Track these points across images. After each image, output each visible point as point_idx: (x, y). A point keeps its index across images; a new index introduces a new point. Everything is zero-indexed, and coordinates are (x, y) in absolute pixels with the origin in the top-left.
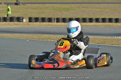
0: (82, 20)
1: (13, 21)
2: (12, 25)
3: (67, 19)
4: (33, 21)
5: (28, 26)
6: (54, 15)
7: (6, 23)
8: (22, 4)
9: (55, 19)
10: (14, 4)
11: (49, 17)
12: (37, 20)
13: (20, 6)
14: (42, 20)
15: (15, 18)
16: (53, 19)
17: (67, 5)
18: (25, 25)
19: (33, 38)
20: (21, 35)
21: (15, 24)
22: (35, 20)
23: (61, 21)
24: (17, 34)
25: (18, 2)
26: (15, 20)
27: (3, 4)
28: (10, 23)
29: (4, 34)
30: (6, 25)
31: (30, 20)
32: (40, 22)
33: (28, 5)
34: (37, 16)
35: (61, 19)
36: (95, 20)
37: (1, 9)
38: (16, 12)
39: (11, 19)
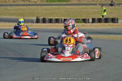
1: (108, 22)
2: (106, 26)
7: (101, 24)
8: (117, 5)
10: (109, 5)
13: (115, 7)
15: (110, 19)
18: (119, 26)
20: (116, 36)
21: (109, 25)
24: (111, 35)
25: (113, 3)
26: (109, 21)
27: (98, 5)
28: (105, 24)
29: (99, 36)
30: (101, 26)
37: (96, 11)
38: (111, 13)
39: (106, 20)
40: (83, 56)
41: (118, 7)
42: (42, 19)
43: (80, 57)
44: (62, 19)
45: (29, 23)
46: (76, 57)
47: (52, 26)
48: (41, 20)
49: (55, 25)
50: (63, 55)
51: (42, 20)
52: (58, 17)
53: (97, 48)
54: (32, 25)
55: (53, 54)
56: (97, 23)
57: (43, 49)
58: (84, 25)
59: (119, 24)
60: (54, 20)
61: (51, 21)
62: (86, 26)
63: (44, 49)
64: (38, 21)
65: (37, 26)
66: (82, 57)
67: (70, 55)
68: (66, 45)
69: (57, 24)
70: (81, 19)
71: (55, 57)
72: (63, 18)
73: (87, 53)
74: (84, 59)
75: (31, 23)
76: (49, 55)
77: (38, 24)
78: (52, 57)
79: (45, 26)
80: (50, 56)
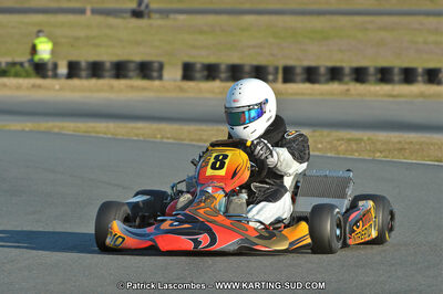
0: (375, 74)
1: (125, 77)
2: (120, 91)
3: (322, 70)
4: (198, 75)
5: (181, 95)
6: (272, 55)
7: (100, 81)
8: (157, 16)
9: (277, 69)
10: (128, 15)
11: (255, 63)
12: (211, 72)
13: (151, 21)
14: (229, 74)
15: (132, 66)
16: (271, 70)
17: (322, 18)
18: (167, 90)
19: (200, 140)
20: (155, 126)
21: (132, 87)
22: (205, 73)
23: (299, 78)
24: (140, 125)
25: (143, 7)
26: (131, 74)
27: (88, 12)
28: (115, 83)
29: (93, 124)
30: (100, 90)
31: (188, 72)
32: (222, 80)
33: (182, 17)
34: (212, 60)
35: (299, 70)
36: (422, 76)
37: (81, 33)
38: (138, 43)
39: (120, 70)
41: (160, 21)
56: (88, 77)
58: (40, 87)
59: (164, 83)
62: (47, 88)
70: (26, 65)
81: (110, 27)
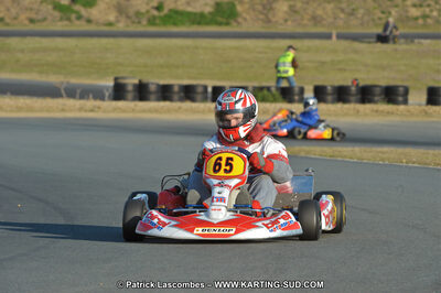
1: (370, 101)
2: (366, 115)
5: (426, 119)
7: (346, 106)
8: (402, 41)
10: (374, 40)
13: (397, 46)
15: (378, 91)
18: (412, 115)
21: (377, 111)
25: (388, 33)
26: (376, 98)
27: (335, 37)
28: (361, 107)
29: (340, 149)
30: (346, 114)
31: (433, 97)
33: (426, 42)
37: (327, 58)
38: (383, 68)
39: (365, 94)
40: (277, 222)
41: (404, 47)
42: (135, 85)
43: (266, 225)
44: (205, 87)
45: (88, 98)
46: (250, 226)
47: (169, 111)
48: (130, 88)
49: (180, 108)
50: (202, 217)
51: (134, 91)
52: (190, 78)
53: (327, 193)
54: (99, 108)
55: (168, 213)
56: (333, 102)
57: (135, 194)
59: (410, 107)
60: (176, 89)
61: (165, 93)
63: (139, 196)
64: (119, 92)
65: (115, 110)
66: (273, 223)
67: (230, 216)
68: (216, 182)
69: (188, 104)
70: (273, 89)
71: (174, 223)
72: (210, 84)
73: (291, 210)
74: (278, 233)
75: (95, 98)
76: (153, 217)
77: (121, 104)
78: (165, 224)
79: (144, 111)
80: (156, 221)
81: (356, 52)
